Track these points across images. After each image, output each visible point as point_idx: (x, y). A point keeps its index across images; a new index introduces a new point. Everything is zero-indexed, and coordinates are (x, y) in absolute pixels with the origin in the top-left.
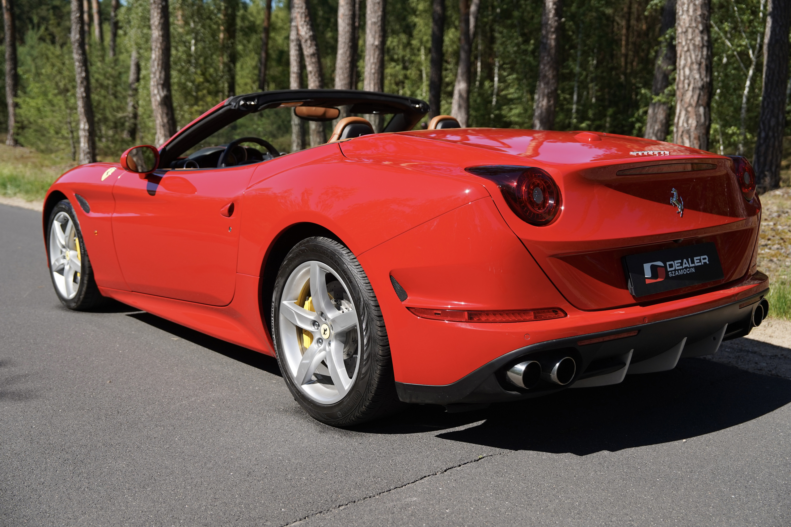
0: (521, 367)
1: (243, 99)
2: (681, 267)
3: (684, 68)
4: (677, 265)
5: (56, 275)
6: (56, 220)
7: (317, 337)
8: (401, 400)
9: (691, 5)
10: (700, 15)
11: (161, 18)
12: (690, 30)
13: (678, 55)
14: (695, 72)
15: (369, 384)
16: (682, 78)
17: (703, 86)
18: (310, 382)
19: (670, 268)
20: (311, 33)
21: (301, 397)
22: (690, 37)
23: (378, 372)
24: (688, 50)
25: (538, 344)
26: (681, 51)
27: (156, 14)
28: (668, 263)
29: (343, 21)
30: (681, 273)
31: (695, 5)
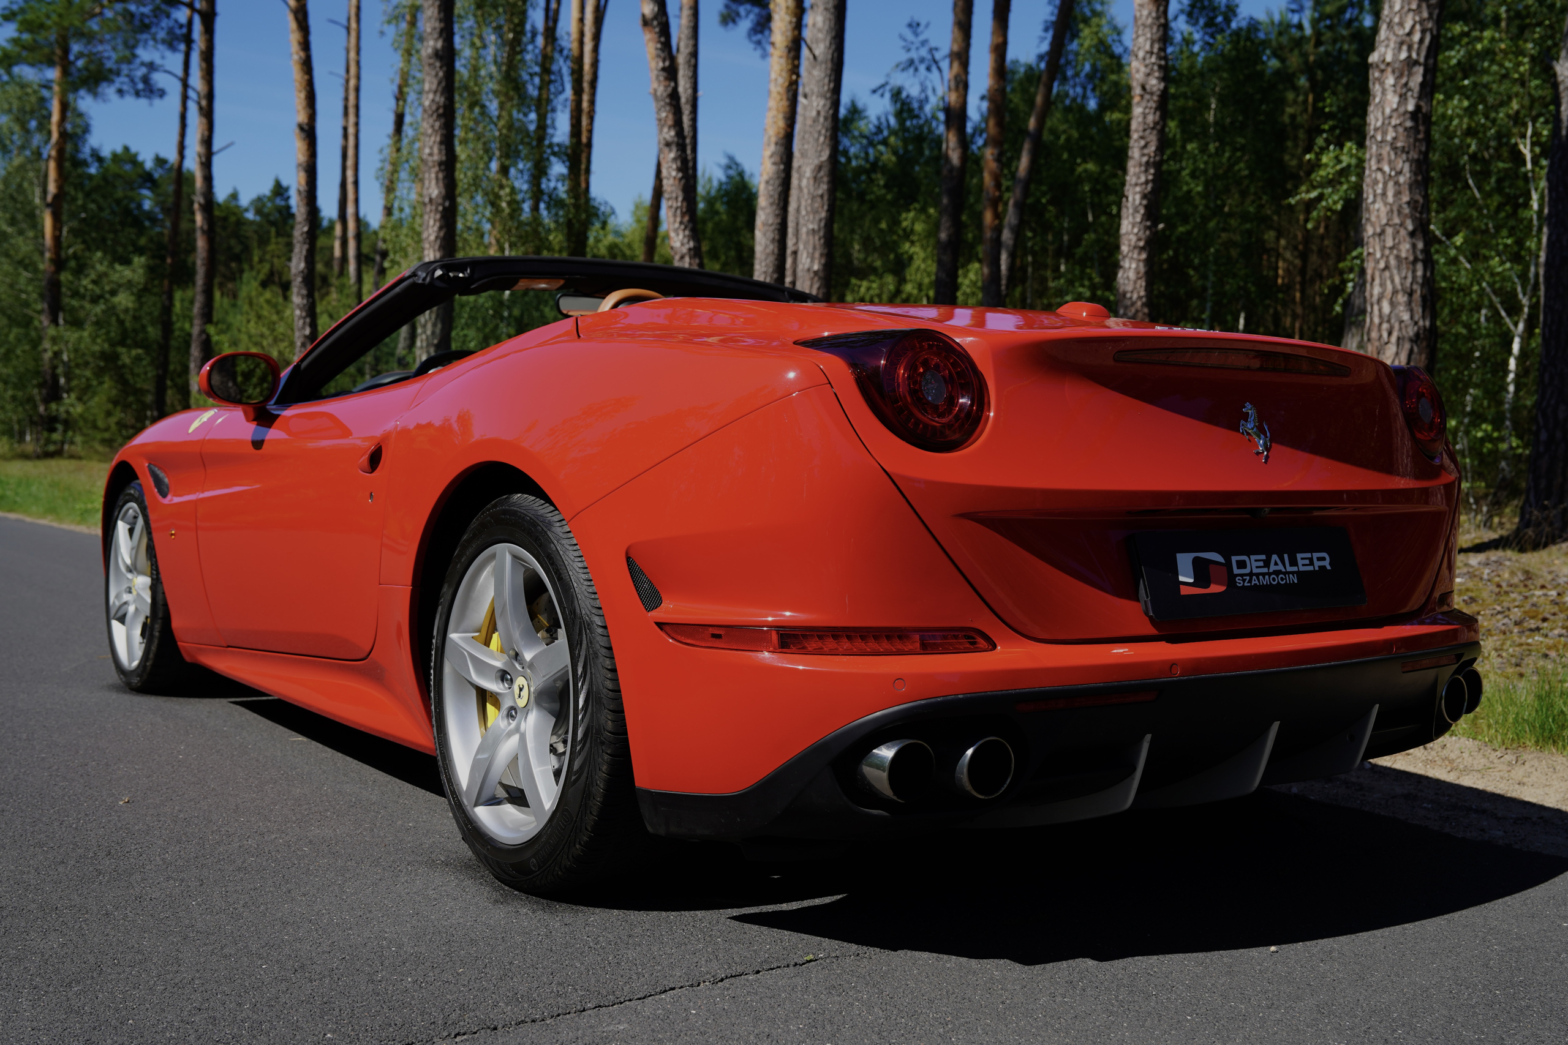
0: (886, 753)
1: (441, 268)
2: (1265, 570)
3: (1379, 301)
4: (1255, 564)
5: (115, 625)
6: (122, 520)
7: (507, 704)
8: (649, 829)
9: (1391, 184)
10: (1408, 203)
11: (441, 228)
12: (1389, 231)
13: (1369, 277)
14: (1402, 308)
15: (587, 795)
16: (1376, 320)
17: (1417, 335)
18: (493, 801)
19: (1238, 568)
20: (692, 244)
21: (473, 832)
22: (1389, 243)
23: (604, 768)
24: (1387, 267)
25: (923, 702)
26: (1374, 269)
27: (431, 222)
28: (1234, 559)
29: (764, 234)
30: (1265, 581)
31: (1397, 183)
